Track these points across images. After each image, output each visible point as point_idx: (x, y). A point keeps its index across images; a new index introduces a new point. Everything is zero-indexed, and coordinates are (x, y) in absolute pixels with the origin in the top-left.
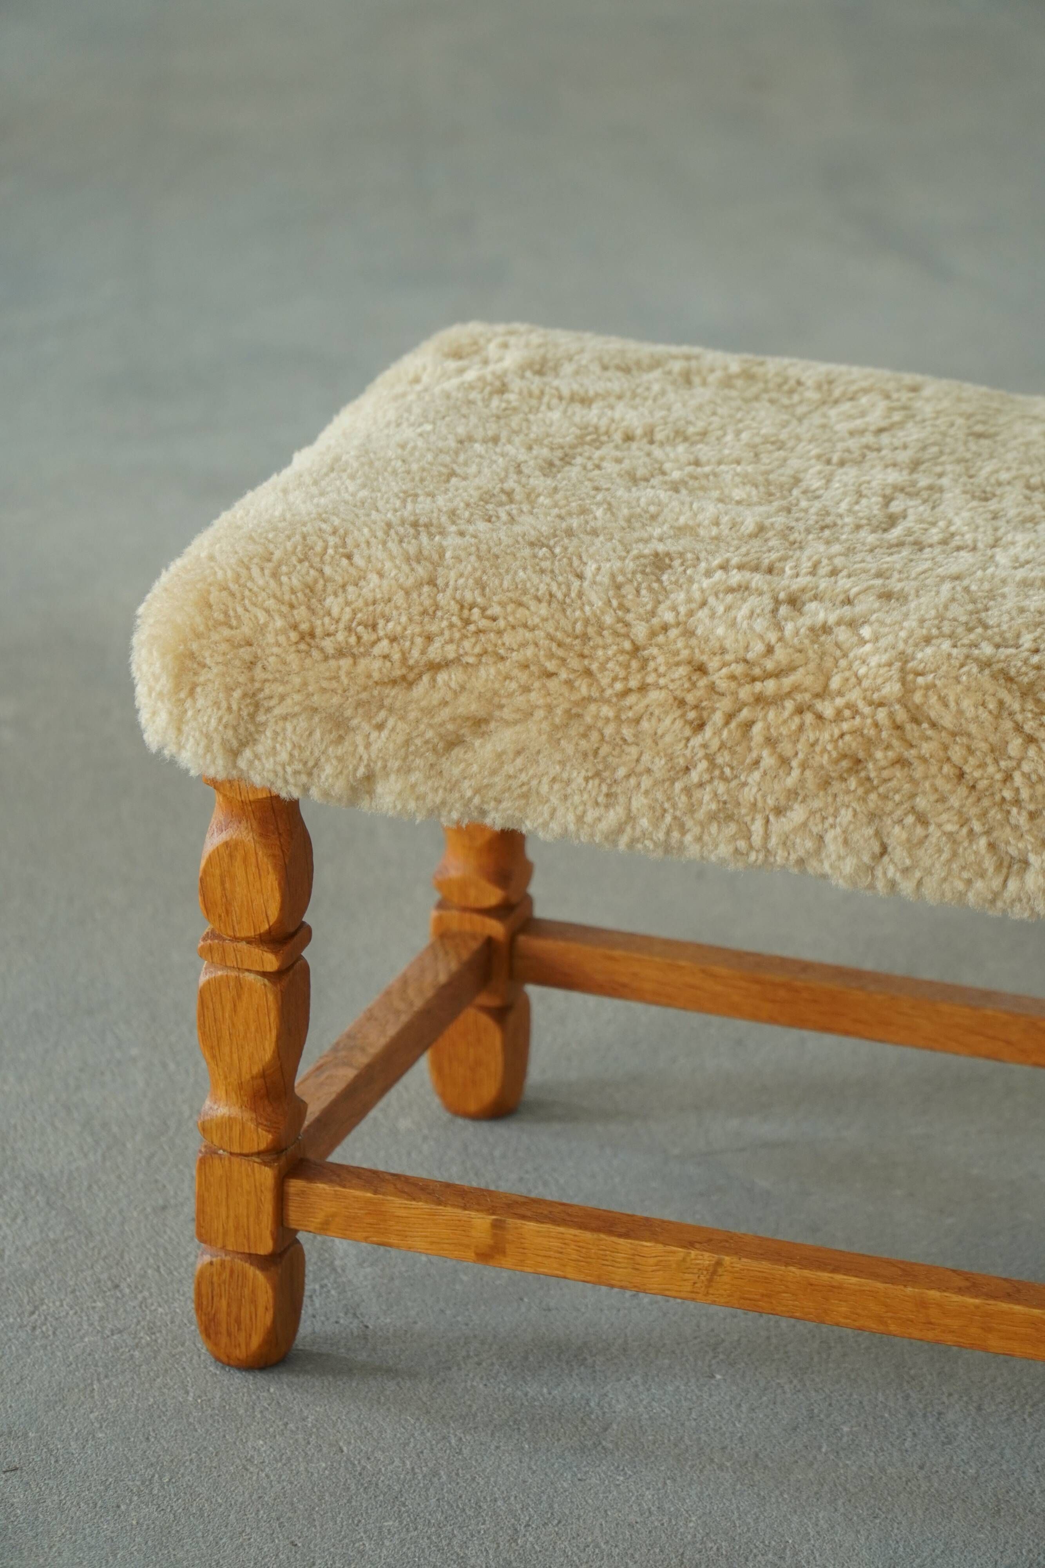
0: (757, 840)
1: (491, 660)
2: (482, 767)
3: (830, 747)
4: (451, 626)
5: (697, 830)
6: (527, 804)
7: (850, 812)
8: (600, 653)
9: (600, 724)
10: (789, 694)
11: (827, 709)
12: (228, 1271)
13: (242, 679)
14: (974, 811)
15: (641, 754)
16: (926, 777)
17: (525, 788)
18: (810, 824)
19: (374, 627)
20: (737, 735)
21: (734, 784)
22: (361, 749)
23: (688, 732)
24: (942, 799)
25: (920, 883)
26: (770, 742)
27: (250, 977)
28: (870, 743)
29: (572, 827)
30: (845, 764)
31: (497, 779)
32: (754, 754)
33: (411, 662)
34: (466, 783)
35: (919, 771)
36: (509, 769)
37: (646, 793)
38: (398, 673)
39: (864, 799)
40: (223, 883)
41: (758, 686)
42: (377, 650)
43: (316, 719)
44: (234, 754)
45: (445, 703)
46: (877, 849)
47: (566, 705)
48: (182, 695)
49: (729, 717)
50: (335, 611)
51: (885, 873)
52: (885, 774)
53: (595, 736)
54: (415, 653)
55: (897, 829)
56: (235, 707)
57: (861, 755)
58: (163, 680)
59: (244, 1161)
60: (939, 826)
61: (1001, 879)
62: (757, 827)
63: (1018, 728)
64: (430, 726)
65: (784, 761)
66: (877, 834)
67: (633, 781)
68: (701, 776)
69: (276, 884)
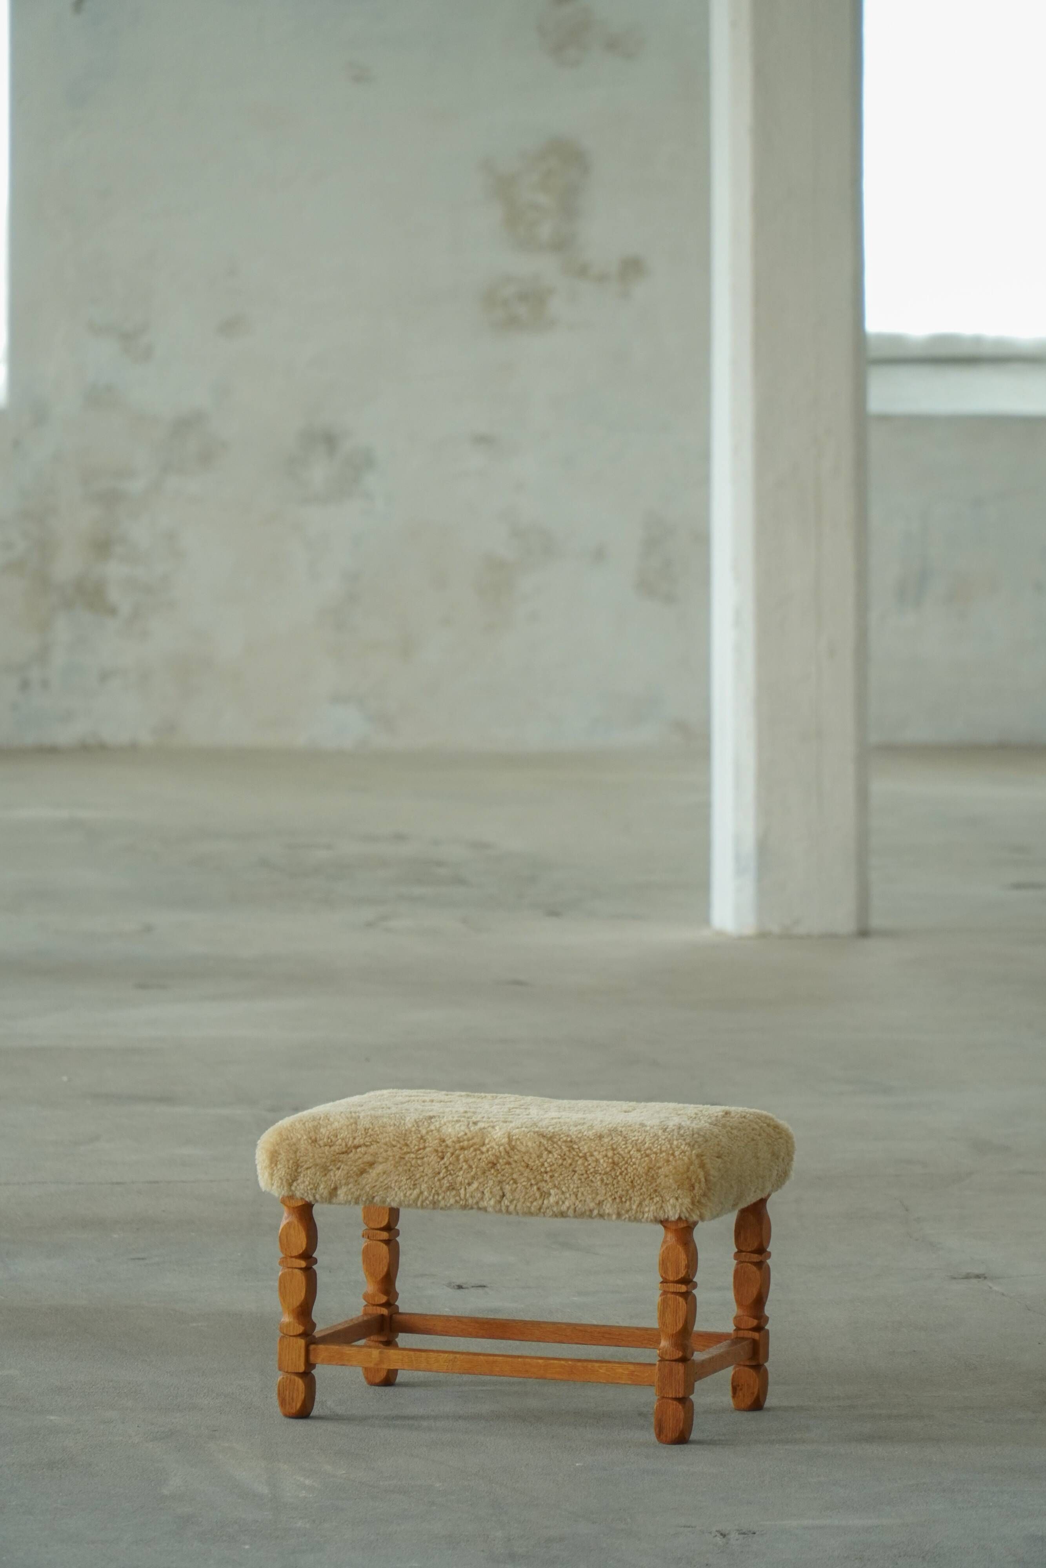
0: (462, 1196)
1: (375, 1143)
2: (372, 1179)
3: (485, 1160)
4: (362, 1134)
5: (443, 1194)
6: (387, 1192)
7: (492, 1181)
8: (410, 1138)
9: (410, 1160)
10: (472, 1146)
11: (484, 1149)
12: (289, 1380)
13: (293, 1157)
14: (531, 1177)
15: (424, 1169)
16: (516, 1167)
17: (386, 1186)
18: (479, 1187)
19: (337, 1136)
20: (455, 1159)
21: (454, 1176)
22: (333, 1178)
23: (439, 1160)
24: (522, 1174)
25: (516, 1206)
26: (466, 1161)
27: (296, 1270)
28: (497, 1158)
29: (402, 1198)
30: (490, 1165)
31: (377, 1183)
32: (460, 1166)
33: (349, 1146)
34: (367, 1187)
35: (514, 1165)
36: (381, 1179)
37: (426, 1182)
38: (344, 1150)
39: (496, 1176)
40: (287, 1237)
41: (462, 1144)
42: (337, 1143)
43: (318, 1168)
44: (290, 1185)
45: (360, 1158)
46: (501, 1194)
47: (400, 1155)
48: (273, 1165)
49: (452, 1154)
50: (324, 1133)
51: (504, 1203)
52: (503, 1167)
53: (409, 1164)
54: (350, 1143)
55: (507, 1186)
56: (290, 1167)
57: (495, 1162)
58: (266, 1161)
59: (294, 1338)
60: (521, 1183)
61: (542, 1200)
62: (462, 1191)
63: (546, 1149)
64: (355, 1166)
65: (470, 1167)
66: (501, 1189)
67: (422, 1179)
68: (444, 1174)
69: (305, 1236)
